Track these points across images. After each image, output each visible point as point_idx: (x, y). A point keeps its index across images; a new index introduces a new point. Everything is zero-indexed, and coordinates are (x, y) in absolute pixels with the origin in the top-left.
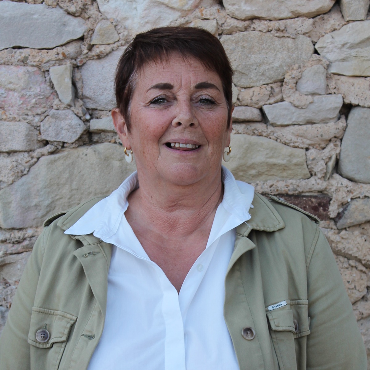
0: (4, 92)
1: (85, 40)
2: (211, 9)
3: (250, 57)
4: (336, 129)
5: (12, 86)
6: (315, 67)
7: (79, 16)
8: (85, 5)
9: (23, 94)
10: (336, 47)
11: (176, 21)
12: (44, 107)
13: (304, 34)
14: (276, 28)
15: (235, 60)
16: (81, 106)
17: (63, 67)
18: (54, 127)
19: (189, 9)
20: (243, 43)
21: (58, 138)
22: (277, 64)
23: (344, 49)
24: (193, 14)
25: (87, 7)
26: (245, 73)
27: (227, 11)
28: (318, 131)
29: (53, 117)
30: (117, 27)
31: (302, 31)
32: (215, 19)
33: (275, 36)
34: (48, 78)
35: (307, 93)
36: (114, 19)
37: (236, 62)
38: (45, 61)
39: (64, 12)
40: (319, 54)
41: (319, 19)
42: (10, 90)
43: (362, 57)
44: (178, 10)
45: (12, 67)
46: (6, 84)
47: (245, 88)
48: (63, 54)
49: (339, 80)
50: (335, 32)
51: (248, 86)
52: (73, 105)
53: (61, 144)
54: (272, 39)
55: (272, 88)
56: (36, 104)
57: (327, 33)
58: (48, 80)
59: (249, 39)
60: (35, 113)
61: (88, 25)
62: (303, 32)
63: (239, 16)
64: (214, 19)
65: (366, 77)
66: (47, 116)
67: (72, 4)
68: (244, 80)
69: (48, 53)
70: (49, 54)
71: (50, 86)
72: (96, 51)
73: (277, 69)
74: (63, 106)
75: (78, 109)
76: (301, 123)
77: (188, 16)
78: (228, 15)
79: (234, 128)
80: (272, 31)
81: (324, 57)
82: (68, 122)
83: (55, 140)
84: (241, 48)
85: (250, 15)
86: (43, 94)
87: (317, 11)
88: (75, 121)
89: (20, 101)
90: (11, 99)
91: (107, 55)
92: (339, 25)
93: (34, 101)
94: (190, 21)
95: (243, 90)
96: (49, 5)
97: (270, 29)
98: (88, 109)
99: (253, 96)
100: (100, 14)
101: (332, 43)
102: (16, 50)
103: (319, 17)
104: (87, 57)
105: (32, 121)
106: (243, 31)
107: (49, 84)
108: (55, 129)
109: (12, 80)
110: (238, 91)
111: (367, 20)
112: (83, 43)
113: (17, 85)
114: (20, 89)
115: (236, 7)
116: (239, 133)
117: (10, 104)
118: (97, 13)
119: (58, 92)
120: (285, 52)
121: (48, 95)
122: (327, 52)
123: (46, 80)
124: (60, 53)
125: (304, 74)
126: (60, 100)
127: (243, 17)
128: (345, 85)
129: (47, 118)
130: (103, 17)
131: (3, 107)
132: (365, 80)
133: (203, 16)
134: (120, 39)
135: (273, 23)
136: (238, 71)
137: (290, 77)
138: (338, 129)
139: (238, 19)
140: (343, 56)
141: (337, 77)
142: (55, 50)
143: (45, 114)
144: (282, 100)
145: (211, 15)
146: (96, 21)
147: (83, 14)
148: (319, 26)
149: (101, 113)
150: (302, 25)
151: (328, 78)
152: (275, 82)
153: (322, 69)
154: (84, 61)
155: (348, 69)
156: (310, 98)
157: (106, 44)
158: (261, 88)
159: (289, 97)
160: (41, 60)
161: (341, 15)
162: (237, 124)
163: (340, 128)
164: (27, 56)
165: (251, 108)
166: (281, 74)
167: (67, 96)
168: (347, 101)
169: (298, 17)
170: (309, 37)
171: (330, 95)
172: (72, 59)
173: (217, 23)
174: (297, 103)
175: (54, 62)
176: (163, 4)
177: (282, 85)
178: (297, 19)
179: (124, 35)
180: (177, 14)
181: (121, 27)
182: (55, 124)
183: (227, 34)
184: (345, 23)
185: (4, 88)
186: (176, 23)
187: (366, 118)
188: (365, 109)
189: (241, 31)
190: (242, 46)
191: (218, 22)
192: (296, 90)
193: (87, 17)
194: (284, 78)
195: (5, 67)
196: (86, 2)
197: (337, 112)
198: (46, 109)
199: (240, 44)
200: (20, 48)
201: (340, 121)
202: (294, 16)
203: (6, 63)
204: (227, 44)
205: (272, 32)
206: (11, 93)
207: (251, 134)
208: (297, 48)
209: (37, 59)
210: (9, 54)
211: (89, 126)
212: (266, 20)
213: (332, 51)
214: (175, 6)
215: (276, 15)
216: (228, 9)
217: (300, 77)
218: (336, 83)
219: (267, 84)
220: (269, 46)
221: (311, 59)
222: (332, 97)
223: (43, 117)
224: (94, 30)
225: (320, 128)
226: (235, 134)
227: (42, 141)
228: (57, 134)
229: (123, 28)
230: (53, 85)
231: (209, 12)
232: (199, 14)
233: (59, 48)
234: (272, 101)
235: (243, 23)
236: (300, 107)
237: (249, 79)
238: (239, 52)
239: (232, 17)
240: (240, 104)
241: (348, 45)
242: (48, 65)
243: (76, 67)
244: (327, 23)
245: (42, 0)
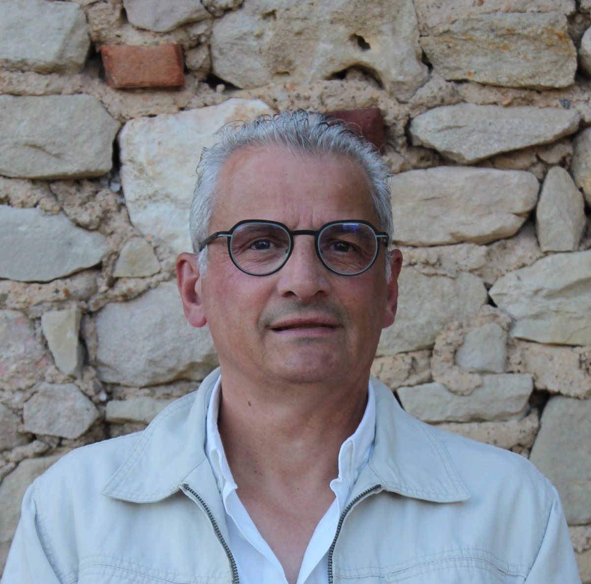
1: (103, 269)
4: (521, 432)
6: (487, 327)
7: (96, 229)
8: (106, 212)
10: (523, 294)
12: (32, 378)
13: (471, 271)
14: (423, 260)
16: (93, 378)
17: (64, 313)
18: (46, 412)
21: (51, 430)
22: (422, 320)
23: (538, 299)
25: (109, 215)
28: (489, 433)
29: (45, 394)
30: (157, 249)
31: (466, 266)
33: (420, 273)
34: (38, 331)
35: (471, 370)
36: (153, 237)
38: (34, 302)
39: (71, 223)
40: (494, 305)
41: (499, 247)
43: (568, 312)
48: (66, 292)
49: (527, 349)
50: (526, 269)
52: (78, 375)
53: (56, 441)
54: (416, 277)
55: (414, 359)
56: (18, 372)
57: (511, 271)
58: (39, 334)
60: (15, 388)
61: (110, 244)
62: (468, 268)
65: (573, 346)
66: (35, 393)
67: (85, 209)
69: (40, 288)
70: (43, 291)
71: (42, 343)
72: (122, 288)
73: (422, 329)
74: (62, 377)
75: (87, 384)
76: (461, 420)
80: (415, 264)
81: (503, 311)
82: (69, 404)
83: (46, 433)
86: (29, 356)
87: (494, 233)
88: (81, 403)
91: (140, 295)
92: (531, 258)
93: (13, 367)
96: (46, 211)
97: (414, 261)
98: (104, 384)
99: (380, 371)
100: (131, 228)
101: (517, 287)
103: (497, 244)
104: (106, 298)
105: (10, 400)
107: (40, 340)
108: (47, 416)
111: (578, 250)
112: (100, 274)
118: (125, 225)
119: (55, 355)
120: (437, 300)
121: (38, 359)
122: (509, 303)
123: (35, 334)
124: (61, 289)
125: (468, 337)
126: (57, 368)
128: (536, 357)
129: (35, 396)
130: (135, 232)
132: (572, 351)
134: (161, 269)
135: (418, 251)
137: (444, 343)
138: (524, 431)
140: (535, 310)
141: (525, 345)
142: (52, 285)
143: (32, 390)
144: (430, 380)
146: (123, 240)
147: (103, 226)
148: (498, 259)
149: (127, 390)
150: (468, 257)
151: (509, 345)
152: (419, 349)
153: (498, 331)
154: (101, 304)
155: (544, 331)
156: (477, 378)
157: (138, 277)
158: (394, 358)
159: (442, 374)
160: (28, 301)
161: (535, 242)
163: (527, 431)
164: (6, 292)
166: (429, 337)
167: (68, 361)
168: (540, 386)
169: (462, 242)
170: (480, 276)
171: (511, 375)
172: (81, 300)
174: (453, 386)
175: (49, 305)
177: (431, 355)
178: (459, 246)
179: (168, 263)
181: (165, 249)
182: (47, 407)
184: (541, 255)
187: (572, 416)
188: (571, 401)
192: (455, 363)
193: (109, 231)
194: (434, 344)
196: (108, 208)
197: (524, 403)
198: (33, 381)
201: (528, 418)
202: (455, 241)
205: (416, 266)
208: (457, 295)
209: (22, 299)
211: (105, 412)
212: (407, 246)
213: (517, 301)
215: (424, 239)
217: (460, 343)
218: (522, 355)
219: (406, 353)
220: (411, 289)
221: (481, 313)
222: (515, 379)
223: (28, 395)
224: (120, 253)
225: (493, 429)
227: (26, 434)
228: (50, 424)
229: (168, 251)
230: (47, 342)
233: (59, 281)
234: (413, 380)
236: (460, 393)
241: (544, 292)
242: (39, 308)
243: (88, 314)
244: (511, 253)
245: (35, 202)
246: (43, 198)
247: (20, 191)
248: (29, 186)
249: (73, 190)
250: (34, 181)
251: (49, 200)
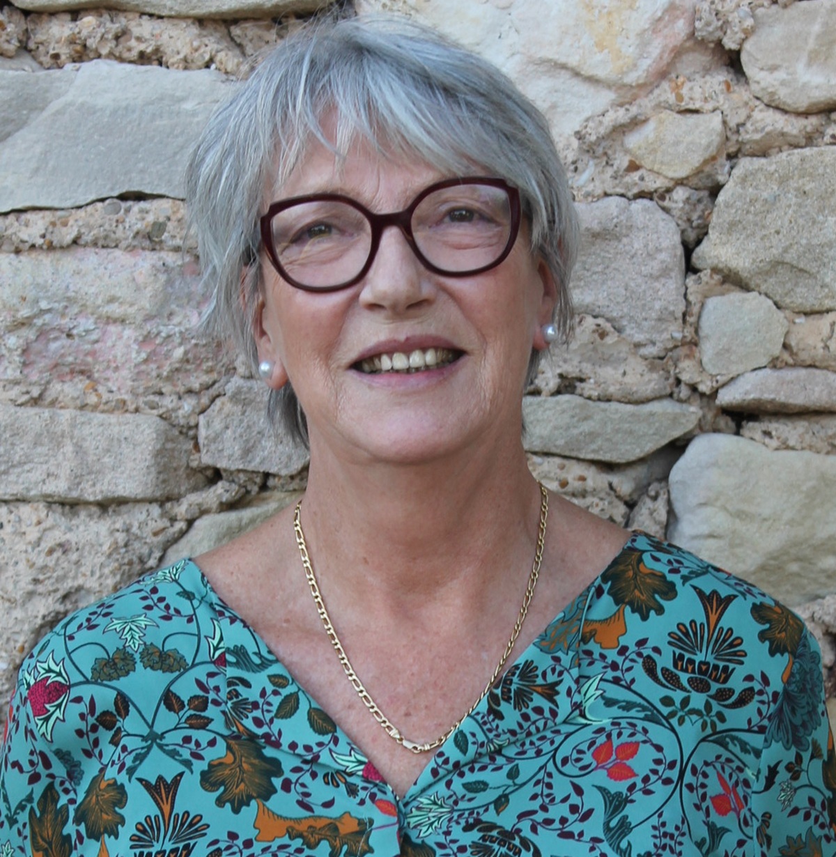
0: (92, 327)
2: (706, 83)
3: (823, 223)
5: (115, 310)
9: (149, 333)
11: (601, 118)
12: (210, 371)
15: (778, 232)
18: (239, 430)
19: (641, 81)
20: (801, 182)
21: (250, 462)
24: (651, 97)
26: (808, 268)
27: (754, 87)
29: (235, 398)
32: (718, 112)
37: (781, 236)
42: (110, 320)
44: (609, 85)
45: (117, 253)
46: (99, 302)
47: (806, 314)
51: (817, 308)
53: (258, 480)
56: (188, 361)
59: (821, 171)
60: (182, 389)
63: (789, 101)
64: (714, 110)
66: (218, 396)
68: (804, 290)
77: (638, 102)
78: (758, 98)
79: (774, 433)
83: (241, 467)
84: (796, 196)
85: (822, 99)
89: (138, 352)
90: (114, 346)
93: (179, 353)
94: (643, 118)
95: (800, 320)
96: (227, 73)
99: (830, 338)
102: (130, 203)
105: (175, 410)
106: (802, 147)
108: (241, 436)
109: (117, 292)
110: (785, 322)
113: (132, 305)
114: (139, 319)
115: (781, 75)
116: (788, 448)
117: (109, 361)
127: (803, 104)
129: (218, 402)
131: (90, 371)
133: (683, 104)
136: (787, 263)
139: (785, 112)
143: (213, 391)
145: (706, 100)
162: (782, 421)
164: (161, 220)
165: (825, 372)
173: (724, 123)
176: (564, 67)
180: (605, 97)
182: (241, 421)
183: (753, 155)
185: (92, 314)
186: (601, 122)
189: (797, 146)
190: (797, 189)
191: (728, 119)
195: (97, 253)
198: (215, 376)
199: (793, 184)
200: (139, 197)
203: (100, 244)
204: (754, 184)
206: (113, 329)
207: (825, 451)
210: (111, 216)
214: (601, 73)
216: (758, 83)
223: (205, 400)
226: (777, 449)
227: (202, 469)
228: (247, 452)
231: (700, 90)
232: (672, 98)
235: (802, 122)
237: (818, 288)
238: (789, 206)
239: (768, 106)
240: (791, 361)
245: (207, 57)
246: (222, 50)
247: (179, 39)
248: (194, 30)
249: (272, 35)
250: (201, 21)
251: (230, 53)
